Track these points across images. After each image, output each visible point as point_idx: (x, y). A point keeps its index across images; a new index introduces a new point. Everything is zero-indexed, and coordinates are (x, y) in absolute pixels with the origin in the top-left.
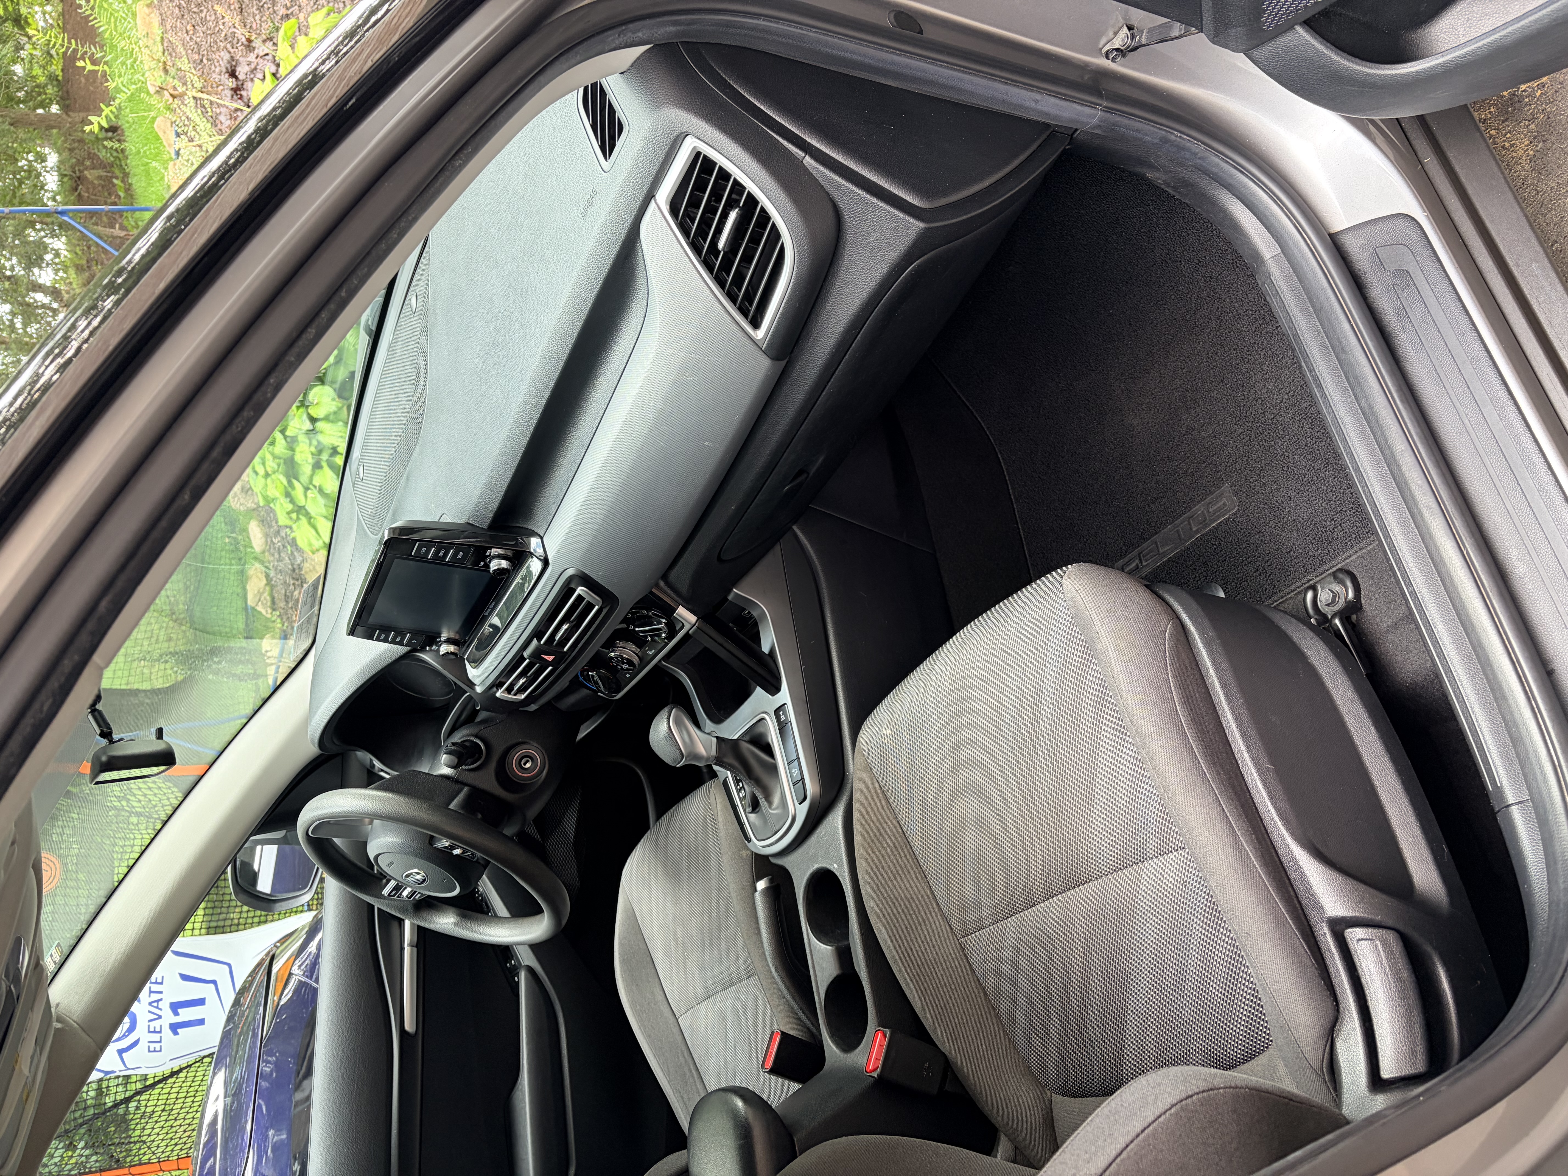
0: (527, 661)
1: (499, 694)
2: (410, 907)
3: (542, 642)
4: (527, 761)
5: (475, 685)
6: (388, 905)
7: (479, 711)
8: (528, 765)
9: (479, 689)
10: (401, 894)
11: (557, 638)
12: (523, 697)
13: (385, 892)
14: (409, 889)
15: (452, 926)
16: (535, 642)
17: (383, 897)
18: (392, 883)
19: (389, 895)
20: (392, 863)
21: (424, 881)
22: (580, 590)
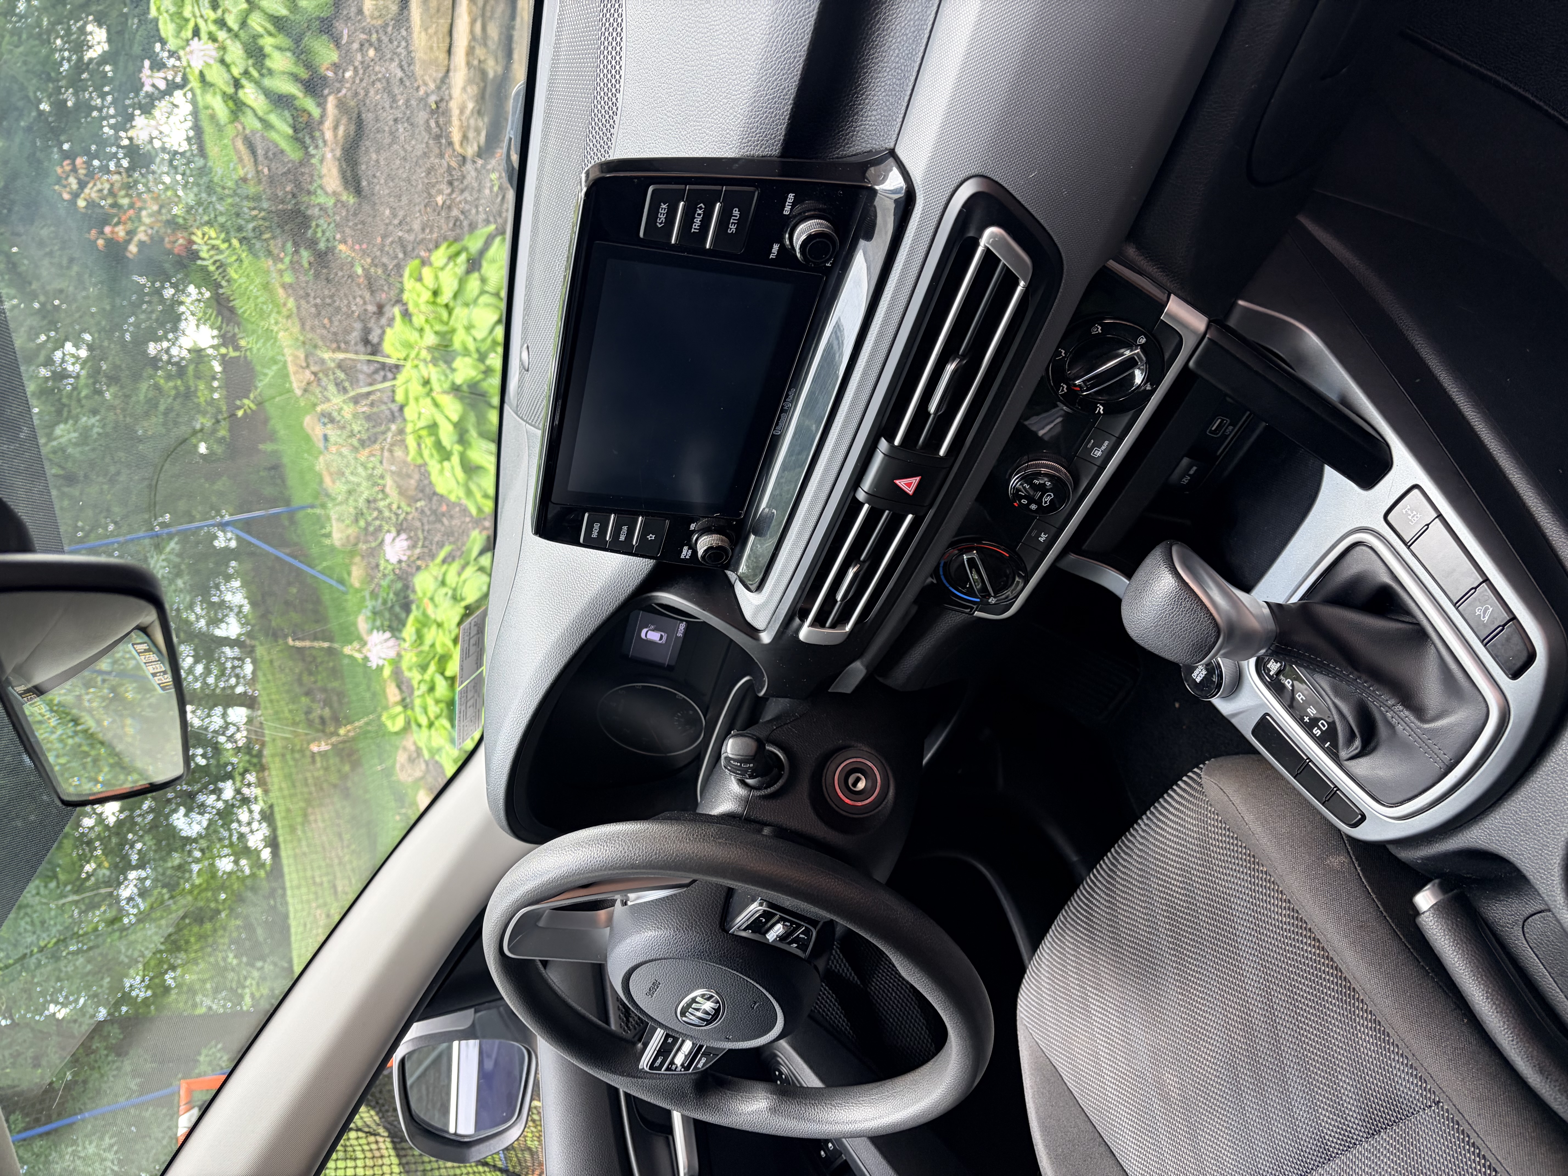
0: (866, 507)
1: (805, 632)
2: (688, 1088)
3: (897, 442)
4: (858, 780)
5: (758, 631)
6: (651, 1090)
7: (765, 699)
8: (861, 785)
9: (766, 638)
10: (672, 1063)
11: (932, 408)
12: (848, 628)
13: (645, 1062)
14: (688, 1046)
15: (766, 1114)
16: (883, 444)
17: (641, 1075)
18: (659, 1035)
19: (652, 1067)
20: (655, 985)
21: (717, 1011)
22: (990, 236)
